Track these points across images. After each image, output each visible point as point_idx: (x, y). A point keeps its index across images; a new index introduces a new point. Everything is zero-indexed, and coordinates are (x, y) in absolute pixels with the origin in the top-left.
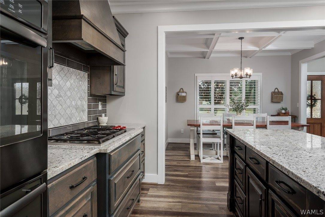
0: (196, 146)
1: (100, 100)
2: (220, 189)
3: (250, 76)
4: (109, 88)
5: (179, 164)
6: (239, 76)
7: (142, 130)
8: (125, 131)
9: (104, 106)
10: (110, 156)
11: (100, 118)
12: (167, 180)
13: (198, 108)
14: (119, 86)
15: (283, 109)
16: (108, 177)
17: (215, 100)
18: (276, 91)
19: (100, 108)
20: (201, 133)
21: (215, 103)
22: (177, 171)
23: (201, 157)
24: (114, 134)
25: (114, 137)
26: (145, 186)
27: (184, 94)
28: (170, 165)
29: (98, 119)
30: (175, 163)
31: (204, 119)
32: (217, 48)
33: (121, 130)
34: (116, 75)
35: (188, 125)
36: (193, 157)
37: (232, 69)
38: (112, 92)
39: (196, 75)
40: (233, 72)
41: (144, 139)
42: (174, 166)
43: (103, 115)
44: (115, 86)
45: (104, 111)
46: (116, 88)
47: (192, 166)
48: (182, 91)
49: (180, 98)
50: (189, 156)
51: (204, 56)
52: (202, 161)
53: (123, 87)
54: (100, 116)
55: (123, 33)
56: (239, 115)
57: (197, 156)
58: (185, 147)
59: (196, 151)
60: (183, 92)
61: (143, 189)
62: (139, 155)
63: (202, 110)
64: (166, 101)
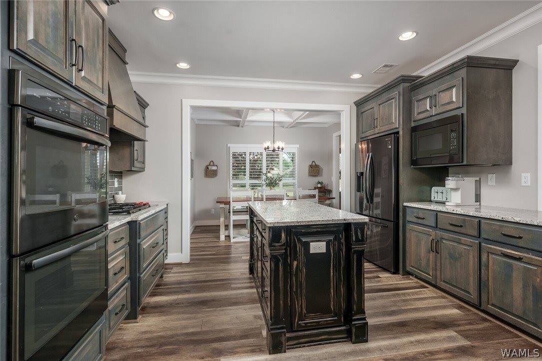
0: (227, 227)
1: (116, 177)
2: (244, 261)
3: (282, 149)
4: (128, 164)
5: (206, 246)
6: (271, 149)
7: (166, 206)
8: (149, 206)
9: (120, 183)
10: (140, 223)
11: (116, 196)
12: (191, 259)
13: (231, 184)
14: (140, 162)
15: (319, 183)
16: (138, 241)
17: (250, 175)
18: (314, 164)
19: (116, 185)
20: (231, 211)
21: (250, 178)
22: (204, 251)
23: (232, 237)
24: (140, 208)
25: (140, 210)
26: (167, 266)
27: (214, 168)
28: (196, 247)
29: (114, 196)
30: (202, 245)
31: (234, 194)
32: (249, 118)
33: (145, 206)
34: (136, 150)
35: (217, 202)
36: (222, 238)
37: (265, 141)
38: (133, 168)
39: (229, 145)
40: (266, 145)
41: (167, 217)
42: (201, 247)
43: (120, 192)
44: (135, 162)
45: (120, 189)
46: (137, 164)
47: (222, 246)
48: (212, 163)
49: (210, 173)
50: (219, 237)
51: (237, 124)
52: (232, 240)
53: (144, 163)
54: (117, 194)
55: (143, 105)
56: (273, 191)
57: (228, 237)
58: (215, 230)
59: (227, 232)
60: (214, 165)
61: (166, 269)
62: (163, 230)
63: (235, 185)
64: (192, 176)
